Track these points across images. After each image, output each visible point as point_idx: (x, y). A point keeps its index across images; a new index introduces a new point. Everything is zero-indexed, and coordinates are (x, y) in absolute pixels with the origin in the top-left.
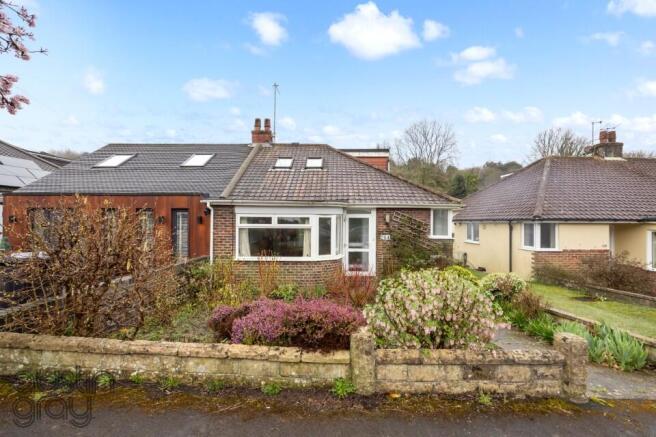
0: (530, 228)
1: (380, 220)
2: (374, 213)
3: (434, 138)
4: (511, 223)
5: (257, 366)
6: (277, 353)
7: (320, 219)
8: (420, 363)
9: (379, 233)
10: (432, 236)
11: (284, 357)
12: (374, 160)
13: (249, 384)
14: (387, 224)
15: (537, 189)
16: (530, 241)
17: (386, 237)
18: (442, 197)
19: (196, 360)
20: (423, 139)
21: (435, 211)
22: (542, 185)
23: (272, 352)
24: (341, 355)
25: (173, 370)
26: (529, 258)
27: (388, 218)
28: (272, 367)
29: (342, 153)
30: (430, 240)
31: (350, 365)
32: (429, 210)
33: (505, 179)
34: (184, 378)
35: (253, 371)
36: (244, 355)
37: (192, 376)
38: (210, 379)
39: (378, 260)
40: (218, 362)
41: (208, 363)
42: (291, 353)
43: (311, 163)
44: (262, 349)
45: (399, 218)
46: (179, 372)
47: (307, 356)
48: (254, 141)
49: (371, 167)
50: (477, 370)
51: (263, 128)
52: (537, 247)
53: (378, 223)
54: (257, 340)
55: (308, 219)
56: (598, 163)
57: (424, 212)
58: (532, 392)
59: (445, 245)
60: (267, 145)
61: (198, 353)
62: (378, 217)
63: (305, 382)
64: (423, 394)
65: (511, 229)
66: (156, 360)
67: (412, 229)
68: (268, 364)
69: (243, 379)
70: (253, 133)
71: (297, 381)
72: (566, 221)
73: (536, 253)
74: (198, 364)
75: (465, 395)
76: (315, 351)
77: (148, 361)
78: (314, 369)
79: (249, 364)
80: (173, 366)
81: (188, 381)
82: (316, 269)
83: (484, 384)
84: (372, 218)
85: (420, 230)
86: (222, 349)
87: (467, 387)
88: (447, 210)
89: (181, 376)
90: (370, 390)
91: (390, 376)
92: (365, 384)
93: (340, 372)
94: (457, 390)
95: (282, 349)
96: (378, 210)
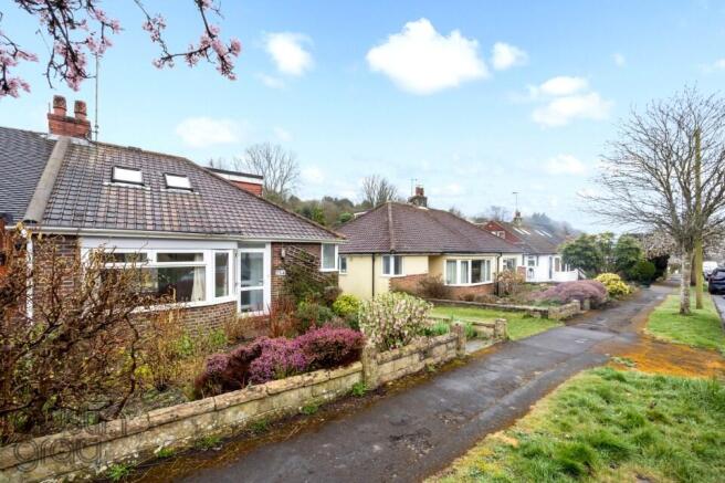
0: (387, 261)
1: (276, 255)
2: (269, 247)
3: (278, 164)
4: (373, 255)
5: (293, 395)
6: (311, 377)
7: (217, 254)
8: (400, 356)
9: (274, 269)
10: (323, 270)
11: (317, 379)
12: (252, 186)
13: (288, 414)
14: (282, 259)
15: (388, 228)
16: (387, 271)
17: (281, 273)
18: (329, 232)
19: (235, 409)
20: (266, 163)
21: (326, 245)
22: (391, 225)
23: (307, 378)
24: (357, 366)
25: (210, 427)
26: (387, 282)
27: (283, 252)
28: (306, 392)
29: (211, 172)
30: (321, 273)
31: (363, 372)
32: (320, 244)
33: (359, 217)
34: (223, 431)
35: (291, 400)
36: (284, 388)
37: (232, 427)
38: (251, 424)
39: (273, 297)
40: (257, 404)
41: (247, 407)
42: (321, 375)
43: (172, 181)
44: (297, 379)
45: (294, 251)
46: (217, 428)
47: (333, 374)
48: (52, 130)
49: (252, 195)
50: (425, 353)
51: (70, 113)
52: (392, 274)
53: (273, 257)
54: (290, 372)
55: (201, 255)
56: (416, 210)
57: (316, 247)
58: (446, 359)
59: (333, 276)
60: (83, 142)
61: (238, 400)
62: (273, 252)
63: (331, 395)
64: (403, 377)
65: (374, 260)
66: (187, 424)
67: (305, 263)
68: (303, 390)
69: (283, 410)
70: (50, 117)
71: (326, 397)
72: (409, 253)
73: (392, 279)
74: (236, 412)
75: (421, 370)
76: (337, 368)
77: (176, 428)
78: (338, 382)
79: (287, 395)
80: (209, 423)
81: (229, 433)
82: (213, 314)
83: (429, 361)
84: (267, 252)
85: (312, 263)
86: (261, 389)
87: (421, 366)
88: (334, 245)
89: (220, 431)
90: (377, 384)
91: (385, 372)
92: (373, 382)
93: (356, 379)
94: (417, 369)
95: (313, 373)
96: (273, 243)
